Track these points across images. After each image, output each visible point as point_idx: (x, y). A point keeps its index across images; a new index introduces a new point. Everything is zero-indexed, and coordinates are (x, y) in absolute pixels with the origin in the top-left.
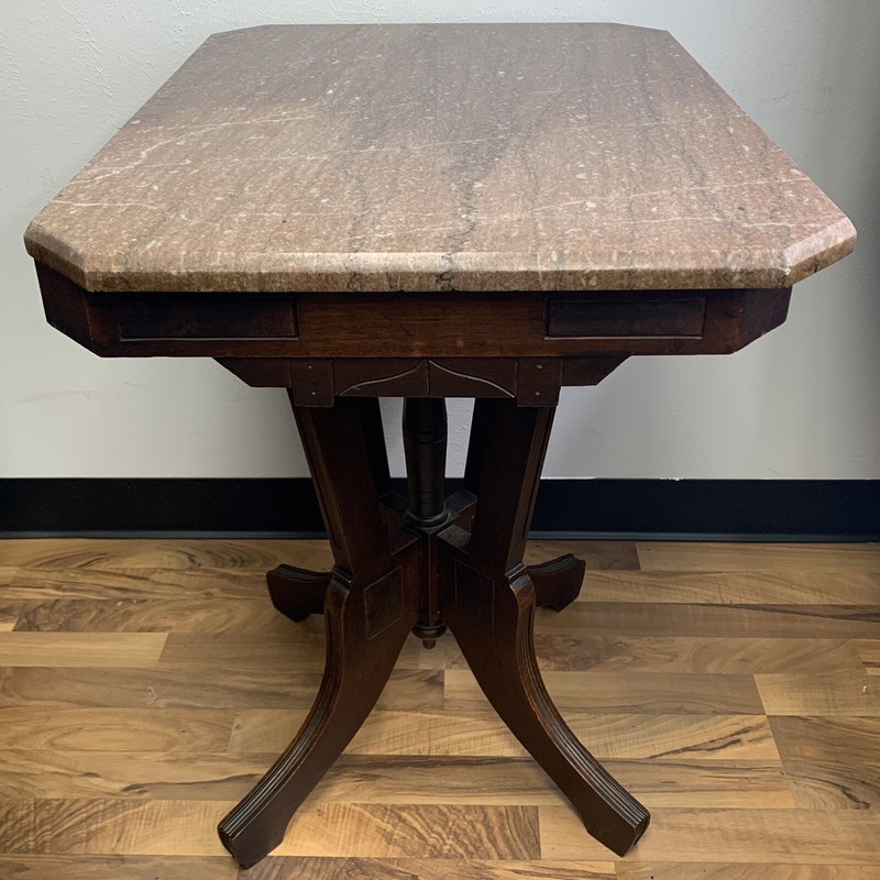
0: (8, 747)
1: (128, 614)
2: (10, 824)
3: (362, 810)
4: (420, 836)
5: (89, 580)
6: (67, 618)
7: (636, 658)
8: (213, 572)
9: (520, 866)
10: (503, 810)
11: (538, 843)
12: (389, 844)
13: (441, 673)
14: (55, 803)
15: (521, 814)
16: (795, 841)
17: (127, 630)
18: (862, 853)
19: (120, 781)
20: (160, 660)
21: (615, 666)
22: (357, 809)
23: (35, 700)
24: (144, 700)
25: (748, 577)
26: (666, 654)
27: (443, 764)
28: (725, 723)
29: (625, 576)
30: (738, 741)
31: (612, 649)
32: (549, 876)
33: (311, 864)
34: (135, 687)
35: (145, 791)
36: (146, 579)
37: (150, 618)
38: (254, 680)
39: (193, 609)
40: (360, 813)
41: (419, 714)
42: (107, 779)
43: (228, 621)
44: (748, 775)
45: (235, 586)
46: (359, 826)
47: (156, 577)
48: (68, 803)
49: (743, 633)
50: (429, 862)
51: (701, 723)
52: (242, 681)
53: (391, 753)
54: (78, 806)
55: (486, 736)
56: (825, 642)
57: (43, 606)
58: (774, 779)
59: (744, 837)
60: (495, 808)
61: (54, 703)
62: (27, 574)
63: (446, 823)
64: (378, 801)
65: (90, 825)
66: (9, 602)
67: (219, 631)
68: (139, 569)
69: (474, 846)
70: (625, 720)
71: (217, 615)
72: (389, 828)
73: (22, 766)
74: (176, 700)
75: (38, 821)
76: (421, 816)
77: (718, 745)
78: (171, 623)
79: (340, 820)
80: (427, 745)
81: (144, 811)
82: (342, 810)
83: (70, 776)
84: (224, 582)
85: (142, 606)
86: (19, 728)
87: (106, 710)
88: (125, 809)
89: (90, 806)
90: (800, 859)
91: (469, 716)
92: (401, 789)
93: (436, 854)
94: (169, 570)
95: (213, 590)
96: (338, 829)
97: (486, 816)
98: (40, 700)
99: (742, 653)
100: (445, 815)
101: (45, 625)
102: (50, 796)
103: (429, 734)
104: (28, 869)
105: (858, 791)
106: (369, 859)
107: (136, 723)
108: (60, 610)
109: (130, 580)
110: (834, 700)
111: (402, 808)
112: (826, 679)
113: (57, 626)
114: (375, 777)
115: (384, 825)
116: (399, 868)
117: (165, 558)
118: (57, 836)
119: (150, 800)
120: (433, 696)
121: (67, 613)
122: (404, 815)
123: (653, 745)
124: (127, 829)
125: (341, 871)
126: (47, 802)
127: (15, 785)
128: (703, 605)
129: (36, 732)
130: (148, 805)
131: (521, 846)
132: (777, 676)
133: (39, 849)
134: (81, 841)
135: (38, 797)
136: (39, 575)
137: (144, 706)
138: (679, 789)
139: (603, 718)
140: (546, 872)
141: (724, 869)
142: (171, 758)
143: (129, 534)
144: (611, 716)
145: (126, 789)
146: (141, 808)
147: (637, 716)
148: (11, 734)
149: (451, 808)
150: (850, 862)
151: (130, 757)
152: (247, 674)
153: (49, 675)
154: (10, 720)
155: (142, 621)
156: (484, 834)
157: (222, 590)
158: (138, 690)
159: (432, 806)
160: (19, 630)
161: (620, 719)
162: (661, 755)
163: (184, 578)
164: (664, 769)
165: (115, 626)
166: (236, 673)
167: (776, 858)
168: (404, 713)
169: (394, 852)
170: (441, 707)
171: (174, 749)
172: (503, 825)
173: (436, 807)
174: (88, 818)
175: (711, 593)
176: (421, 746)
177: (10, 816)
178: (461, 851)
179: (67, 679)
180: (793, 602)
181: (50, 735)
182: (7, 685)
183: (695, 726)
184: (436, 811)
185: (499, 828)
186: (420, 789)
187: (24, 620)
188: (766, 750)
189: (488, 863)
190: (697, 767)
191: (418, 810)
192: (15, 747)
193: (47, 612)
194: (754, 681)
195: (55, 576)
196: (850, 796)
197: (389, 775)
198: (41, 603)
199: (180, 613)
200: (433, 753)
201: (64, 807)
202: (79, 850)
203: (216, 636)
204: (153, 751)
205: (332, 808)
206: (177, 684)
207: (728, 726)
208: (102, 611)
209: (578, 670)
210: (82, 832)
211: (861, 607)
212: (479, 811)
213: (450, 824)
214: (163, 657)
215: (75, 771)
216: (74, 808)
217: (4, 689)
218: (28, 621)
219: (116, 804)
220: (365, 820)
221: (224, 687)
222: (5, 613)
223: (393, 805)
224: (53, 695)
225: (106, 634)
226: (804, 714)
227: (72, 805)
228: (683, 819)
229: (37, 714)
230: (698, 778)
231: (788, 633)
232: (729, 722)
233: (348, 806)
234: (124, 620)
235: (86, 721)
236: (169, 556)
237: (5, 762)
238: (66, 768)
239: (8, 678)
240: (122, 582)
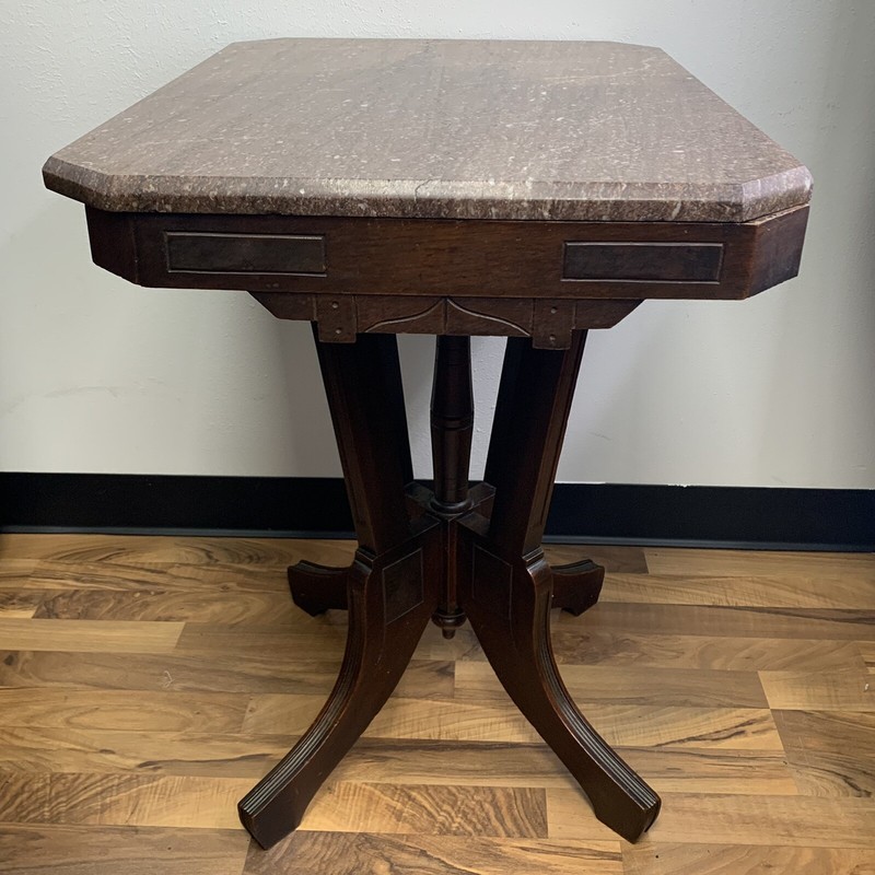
0: (26, 725)
1: (146, 605)
2: (25, 795)
3: (372, 789)
4: (429, 814)
5: (108, 572)
6: (86, 607)
7: (644, 654)
8: (229, 567)
9: (527, 843)
10: (511, 792)
11: (545, 823)
12: (398, 820)
13: (452, 665)
14: (71, 777)
15: (529, 795)
16: (797, 825)
17: (144, 619)
18: (861, 838)
19: (135, 758)
20: (176, 647)
21: (623, 661)
22: (368, 788)
23: (53, 681)
24: (160, 684)
25: (753, 582)
26: (673, 651)
27: (453, 748)
28: (729, 715)
29: (632, 578)
30: (742, 732)
31: (619, 645)
32: (556, 853)
33: (321, 838)
34: (152, 671)
35: (160, 768)
36: (164, 573)
37: (167, 609)
38: (267, 667)
39: (210, 601)
40: (370, 792)
41: (430, 702)
42: (122, 755)
43: (242, 614)
44: (752, 763)
45: (250, 580)
46: (369, 805)
47: (174, 571)
48: (83, 777)
49: (747, 634)
50: (438, 839)
51: (706, 716)
52: (254, 668)
53: (401, 737)
54: (92, 780)
55: (495, 723)
56: (829, 643)
57: (63, 596)
58: (777, 768)
59: (745, 821)
60: (504, 789)
61: (71, 685)
62: (46, 566)
63: (455, 802)
64: (387, 781)
65: (104, 798)
66: (29, 592)
67: (234, 622)
68: (157, 564)
69: (482, 824)
70: (632, 710)
71: (233, 607)
72: (399, 806)
73: (39, 742)
74: (190, 684)
75: (53, 794)
76: (430, 795)
77: (722, 736)
78: (190, 614)
79: (351, 797)
80: (437, 730)
81: (157, 786)
82: (353, 788)
83: (86, 753)
84: (240, 577)
85: (159, 597)
86: (36, 707)
87: (123, 691)
88: (139, 783)
89: (105, 781)
90: (802, 842)
91: (477, 704)
92: (412, 771)
93: (445, 831)
94: (188, 565)
95: (229, 584)
96: (349, 806)
97: (494, 796)
98: (58, 681)
99: (747, 651)
100: (454, 795)
101: (64, 613)
102: (66, 770)
103: (440, 720)
104: (42, 837)
105: (861, 781)
106: (378, 834)
107: (152, 704)
108: (79, 600)
109: (149, 573)
110: (836, 696)
111: (412, 788)
112: (829, 677)
113: (76, 615)
114: (386, 759)
115: (394, 803)
116: (408, 844)
117: (183, 553)
118: (72, 807)
119: (164, 776)
120: (444, 685)
121: (86, 602)
122: (414, 794)
123: (660, 734)
124: (141, 802)
125: (351, 846)
126: (63, 776)
127: (32, 760)
128: (709, 606)
129: (53, 712)
130: (162, 781)
131: (528, 825)
132: (781, 673)
133: (54, 819)
134: (96, 813)
135: (54, 770)
136: (59, 568)
137: (160, 689)
138: (684, 775)
139: (610, 708)
140: (553, 849)
141: (728, 850)
142: (185, 737)
143: (148, 530)
144: (618, 707)
145: (141, 766)
146: (155, 783)
147: (645, 707)
148: (29, 713)
149: (460, 788)
150: (853, 845)
151: (144, 736)
152: (262, 662)
153: (67, 659)
154: (27, 699)
155: (159, 611)
156: (492, 814)
157: (239, 584)
158: (154, 674)
159: (442, 786)
160: (38, 617)
161: (627, 710)
162: (667, 743)
163: (202, 573)
164: (670, 756)
165: (133, 615)
166: (250, 661)
167: (779, 841)
168: (415, 700)
169: (404, 829)
170: (451, 696)
171: (188, 729)
172: (511, 805)
173: (446, 787)
174: (102, 792)
175: (716, 596)
176: (431, 731)
177: (26, 789)
178: (470, 829)
179: (85, 663)
180: (797, 605)
181: (67, 714)
182: (25, 668)
183: (700, 718)
184: (446, 791)
185: (508, 808)
186: (430, 770)
187: (44, 608)
188: (772, 741)
189: (497, 840)
190: (702, 756)
191: (427, 790)
192: (32, 724)
193: (65, 601)
194: (758, 678)
195: (74, 568)
196: (851, 785)
197: (400, 757)
198: (60, 593)
199: (197, 604)
200: (443, 738)
201: (80, 780)
202: (93, 821)
203: (232, 626)
204: (168, 730)
205: (343, 787)
206: (193, 670)
207: (734, 717)
209: (587, 664)
210: (97, 805)
211: (864, 612)
212: (488, 792)
213: (459, 803)
214: (179, 645)
215: (90, 748)
216: (89, 782)
217: (22, 671)
218: (49, 609)
219: (131, 779)
220: (375, 798)
221: (239, 673)
222: (25, 601)
223: (403, 785)
224: (70, 678)
225: (123, 623)
226: (807, 709)
227: (87, 779)
228: (688, 803)
229: (56, 694)
230: (703, 766)
231: (792, 634)
232: (734, 714)
233: (359, 785)
234: (141, 611)
235: (103, 702)
236: (187, 552)
237: (22, 739)
238: (84, 745)
239: (27, 661)
240: (140, 575)
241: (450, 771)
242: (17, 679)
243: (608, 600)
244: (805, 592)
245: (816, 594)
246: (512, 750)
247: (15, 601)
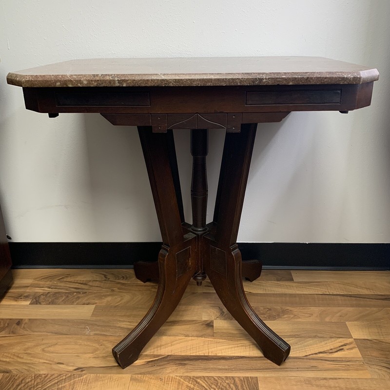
0: (25, 352)
1: (79, 298)
2: (23, 385)
3: (180, 378)
5: (62, 284)
6: (53, 299)
7: (295, 315)
8: (115, 282)
10: (242, 379)
13: (212, 322)
14: (43, 376)
15: (250, 380)
17: (77, 304)
19: (73, 366)
20: (91, 316)
21: (287, 319)
22: (177, 378)
23: (37, 332)
24: (84, 332)
25: (338, 283)
26: (308, 314)
27: (215, 359)
28: (336, 342)
29: (287, 283)
30: (342, 349)
31: (284, 312)
34: (81, 327)
35: (84, 370)
36: (86, 284)
37: (87, 300)
38: (132, 324)
39: (106, 296)
40: (179, 380)
41: (203, 338)
42: (67, 365)
43: (120, 301)
44: (348, 363)
45: (123, 287)
46: (178, 386)
47: (90, 284)
48: (49, 376)
49: (339, 306)
51: (325, 342)
52: (126, 324)
53: (192, 354)
54: (53, 377)
55: (233, 348)
56: (375, 309)
57: (42, 295)
58: (360, 365)
60: (239, 377)
61: (45, 333)
62: (36, 282)
63: (218, 383)
64: (186, 375)
65: (58, 385)
66: (28, 293)
67: (117, 304)
68: (83, 280)
70: (293, 340)
71: (116, 298)
73: (30, 360)
74: (98, 332)
75: (35, 384)
76: (205, 381)
77: (334, 351)
78: (96, 302)
79: (170, 382)
80: (207, 351)
82: (171, 378)
83: (51, 364)
84: (119, 286)
85: (85, 294)
86: (29, 344)
87: (68, 336)
88: (74, 378)
89: (59, 377)
91: (224, 339)
92: (197, 370)
94: (96, 281)
95: (114, 289)
96: (169, 386)
97: (235, 381)
98: (39, 332)
99: (339, 313)
100: (217, 381)
101: (43, 302)
102: (42, 373)
103: (208, 346)
107: (81, 341)
108: (50, 296)
109: (80, 285)
110: (381, 332)
111: (197, 378)
112: (377, 324)
113: (48, 302)
114: (185, 364)
115: (190, 385)
117: (94, 276)
119: (86, 374)
120: (209, 331)
121: (53, 297)
122: (199, 380)
123: (306, 351)
124: (75, 387)
126: (40, 375)
127: (27, 368)
128: (321, 294)
129: (37, 346)
130: (85, 377)
132: (356, 323)
135: (36, 373)
136: (42, 283)
137: (84, 335)
138: (319, 369)
142: (95, 356)
143: (80, 266)
144: (287, 339)
145: (75, 370)
146: (82, 378)
147: (298, 339)
148: (26, 346)
149: (219, 377)
151: (78, 356)
152: (129, 322)
153: (44, 322)
154: (25, 340)
155: (84, 301)
156: (234, 389)
157: (118, 289)
158: (82, 328)
159: (211, 377)
160: (32, 304)
161: (291, 340)
162: (309, 355)
163: (102, 284)
164: (312, 361)
165: (73, 302)
166: (124, 321)
168: (197, 338)
170: (213, 336)
171: (96, 353)
173: (213, 377)
174: (57, 382)
175: (324, 290)
176: (205, 351)
177: (23, 381)
179: (51, 323)
180: (359, 293)
181: (43, 347)
182: (25, 326)
183: (323, 343)
184: (213, 379)
185: (241, 386)
186: (205, 369)
187: (35, 300)
188: (355, 353)
190: (326, 360)
191: (204, 378)
192: (27, 352)
193: (44, 297)
194: (346, 325)
195: (48, 283)
197: (191, 363)
198: (42, 293)
199: (100, 297)
200: (210, 354)
203: (116, 307)
204: (88, 353)
205: (166, 377)
206: (98, 326)
207: (337, 343)
209: (271, 320)
210: (55, 388)
211: (388, 295)
212: (232, 379)
213: (219, 384)
214: (93, 315)
215: (52, 361)
216: (52, 378)
217: (24, 328)
218: (36, 300)
219: (71, 376)
220: (181, 383)
221: (119, 327)
222: (26, 297)
223: (194, 376)
224: (45, 330)
225: (68, 306)
226: (369, 338)
227: (51, 376)
228: (322, 382)
229: (38, 338)
230: (327, 365)
231: (358, 306)
232: (338, 341)
233: (173, 377)
234: (77, 300)
235: (59, 341)
236: (96, 275)
237: (22, 358)
238: (49, 361)
239: (26, 323)
240: (76, 286)
241: (214, 370)
242: (22, 331)
243: (278, 293)
244: (362, 288)
245: (366, 288)
246: (240, 360)
247: (22, 297)
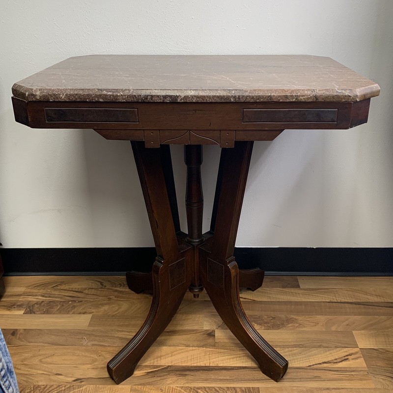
0: (22, 363)
1: (74, 307)
3: (180, 389)
5: (57, 293)
6: (47, 308)
7: (300, 324)
8: (111, 289)
10: (244, 389)
13: (214, 331)
14: (42, 387)
15: (252, 390)
17: (73, 313)
19: (71, 377)
20: (88, 326)
21: (291, 328)
22: (178, 388)
23: (33, 343)
24: (82, 342)
25: (347, 290)
26: (313, 323)
27: (216, 370)
28: (341, 351)
29: (293, 290)
30: (347, 359)
31: (289, 321)
34: (78, 337)
35: (83, 381)
36: (82, 292)
37: (83, 309)
38: (130, 334)
39: (103, 305)
40: (180, 390)
41: (204, 349)
42: (66, 376)
43: (117, 310)
44: (353, 373)
45: (121, 295)
47: (86, 291)
48: (48, 387)
49: (346, 314)
51: (330, 352)
52: (125, 334)
53: (192, 365)
54: (53, 388)
55: (235, 358)
56: (383, 317)
57: (37, 303)
58: (365, 375)
60: (240, 388)
61: (42, 344)
62: (29, 290)
64: (187, 385)
66: (22, 302)
67: (114, 314)
68: (78, 288)
70: (296, 350)
71: (114, 307)
73: (28, 371)
74: (96, 343)
76: (206, 391)
77: (338, 361)
78: (93, 311)
80: (208, 361)
81: (82, 390)
82: (171, 389)
83: (49, 375)
84: (116, 293)
85: (80, 303)
86: (26, 355)
87: (65, 347)
88: (74, 389)
89: (58, 388)
91: (226, 349)
94: (92, 288)
95: (111, 297)
97: (236, 391)
98: (35, 342)
99: (347, 322)
100: (218, 391)
101: (38, 311)
102: (40, 384)
103: (209, 357)
107: (78, 352)
108: (44, 305)
109: (75, 293)
110: (389, 342)
111: (198, 388)
112: (385, 333)
113: (43, 312)
114: (186, 375)
117: (90, 283)
119: (85, 385)
120: (210, 340)
121: (47, 306)
122: (199, 391)
123: (310, 361)
126: (39, 386)
127: (25, 379)
128: (328, 302)
129: (34, 357)
130: (84, 387)
132: (363, 331)
135: (35, 384)
136: (35, 291)
137: (82, 345)
138: (322, 380)
139: (287, 350)
142: (94, 367)
144: (290, 349)
145: (74, 381)
147: (302, 348)
148: (23, 357)
149: (220, 388)
151: (76, 367)
152: (127, 332)
153: (40, 332)
154: (22, 351)
155: (80, 310)
157: (115, 297)
158: (79, 338)
159: (212, 387)
160: (26, 314)
161: (294, 351)
162: (313, 365)
163: (99, 292)
164: (315, 371)
165: (69, 311)
166: (122, 331)
168: (197, 348)
170: (214, 346)
171: (95, 363)
173: (214, 388)
175: (332, 297)
176: (206, 362)
179: (48, 334)
180: (368, 301)
181: (40, 358)
183: (328, 353)
184: (214, 389)
186: (206, 380)
187: (28, 309)
188: (360, 363)
190: (330, 370)
191: (205, 389)
192: (25, 363)
193: (38, 306)
194: (352, 334)
195: (41, 291)
197: (192, 374)
198: (36, 302)
199: (97, 306)
200: (211, 365)
201: (46, 389)
203: (113, 316)
204: (86, 364)
205: (167, 388)
206: (96, 336)
207: (343, 353)
208: (63, 305)
209: (274, 329)
212: (233, 389)
214: (90, 325)
215: (51, 373)
216: (51, 389)
217: (19, 338)
218: (30, 309)
219: (70, 387)
221: (117, 337)
222: (20, 307)
223: (195, 387)
224: (41, 341)
225: (64, 315)
226: (376, 348)
227: (50, 387)
229: (35, 349)
230: (331, 375)
231: (367, 314)
232: (343, 351)
233: (174, 388)
234: (72, 309)
235: (56, 351)
236: (92, 283)
237: (20, 369)
238: (47, 372)
239: (21, 334)
240: (71, 294)
241: (216, 380)
242: (17, 342)
243: (283, 300)
244: (372, 295)
245: (376, 295)
246: (242, 370)
247: (15, 306)
